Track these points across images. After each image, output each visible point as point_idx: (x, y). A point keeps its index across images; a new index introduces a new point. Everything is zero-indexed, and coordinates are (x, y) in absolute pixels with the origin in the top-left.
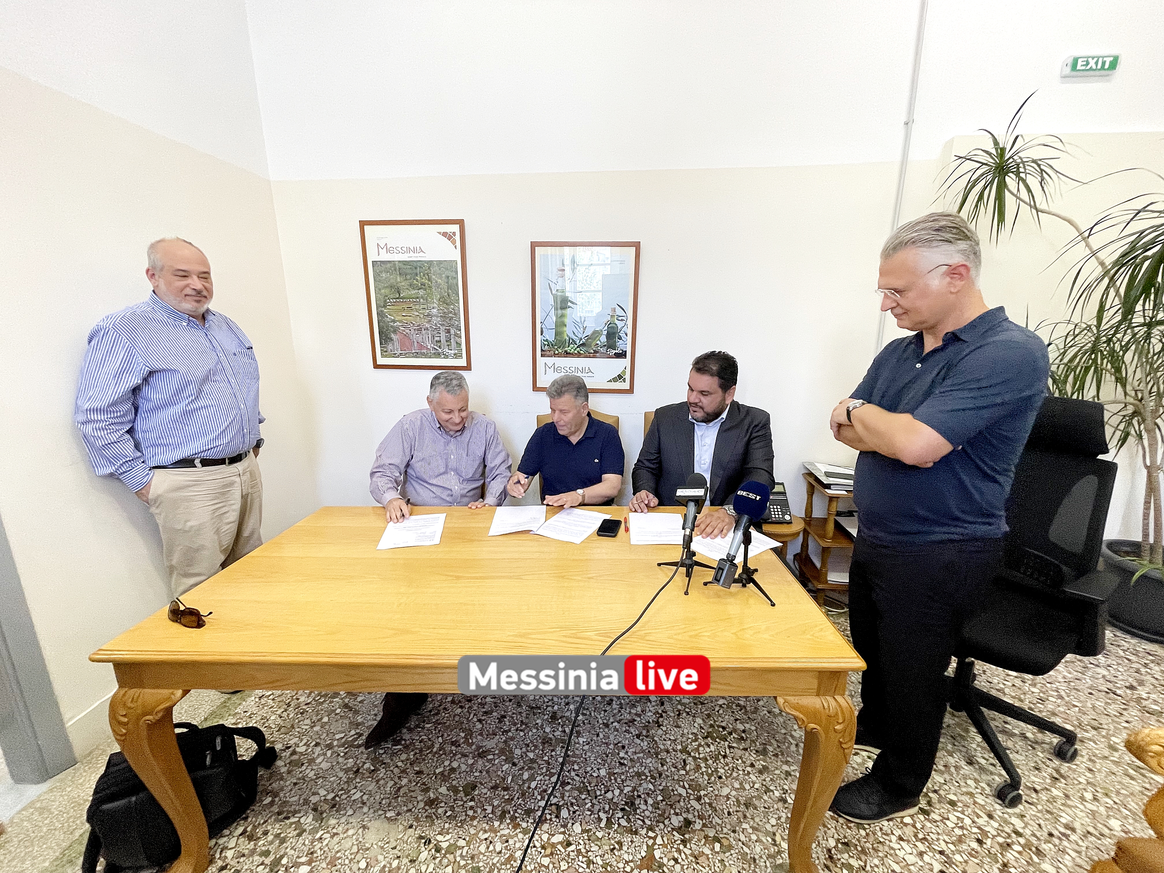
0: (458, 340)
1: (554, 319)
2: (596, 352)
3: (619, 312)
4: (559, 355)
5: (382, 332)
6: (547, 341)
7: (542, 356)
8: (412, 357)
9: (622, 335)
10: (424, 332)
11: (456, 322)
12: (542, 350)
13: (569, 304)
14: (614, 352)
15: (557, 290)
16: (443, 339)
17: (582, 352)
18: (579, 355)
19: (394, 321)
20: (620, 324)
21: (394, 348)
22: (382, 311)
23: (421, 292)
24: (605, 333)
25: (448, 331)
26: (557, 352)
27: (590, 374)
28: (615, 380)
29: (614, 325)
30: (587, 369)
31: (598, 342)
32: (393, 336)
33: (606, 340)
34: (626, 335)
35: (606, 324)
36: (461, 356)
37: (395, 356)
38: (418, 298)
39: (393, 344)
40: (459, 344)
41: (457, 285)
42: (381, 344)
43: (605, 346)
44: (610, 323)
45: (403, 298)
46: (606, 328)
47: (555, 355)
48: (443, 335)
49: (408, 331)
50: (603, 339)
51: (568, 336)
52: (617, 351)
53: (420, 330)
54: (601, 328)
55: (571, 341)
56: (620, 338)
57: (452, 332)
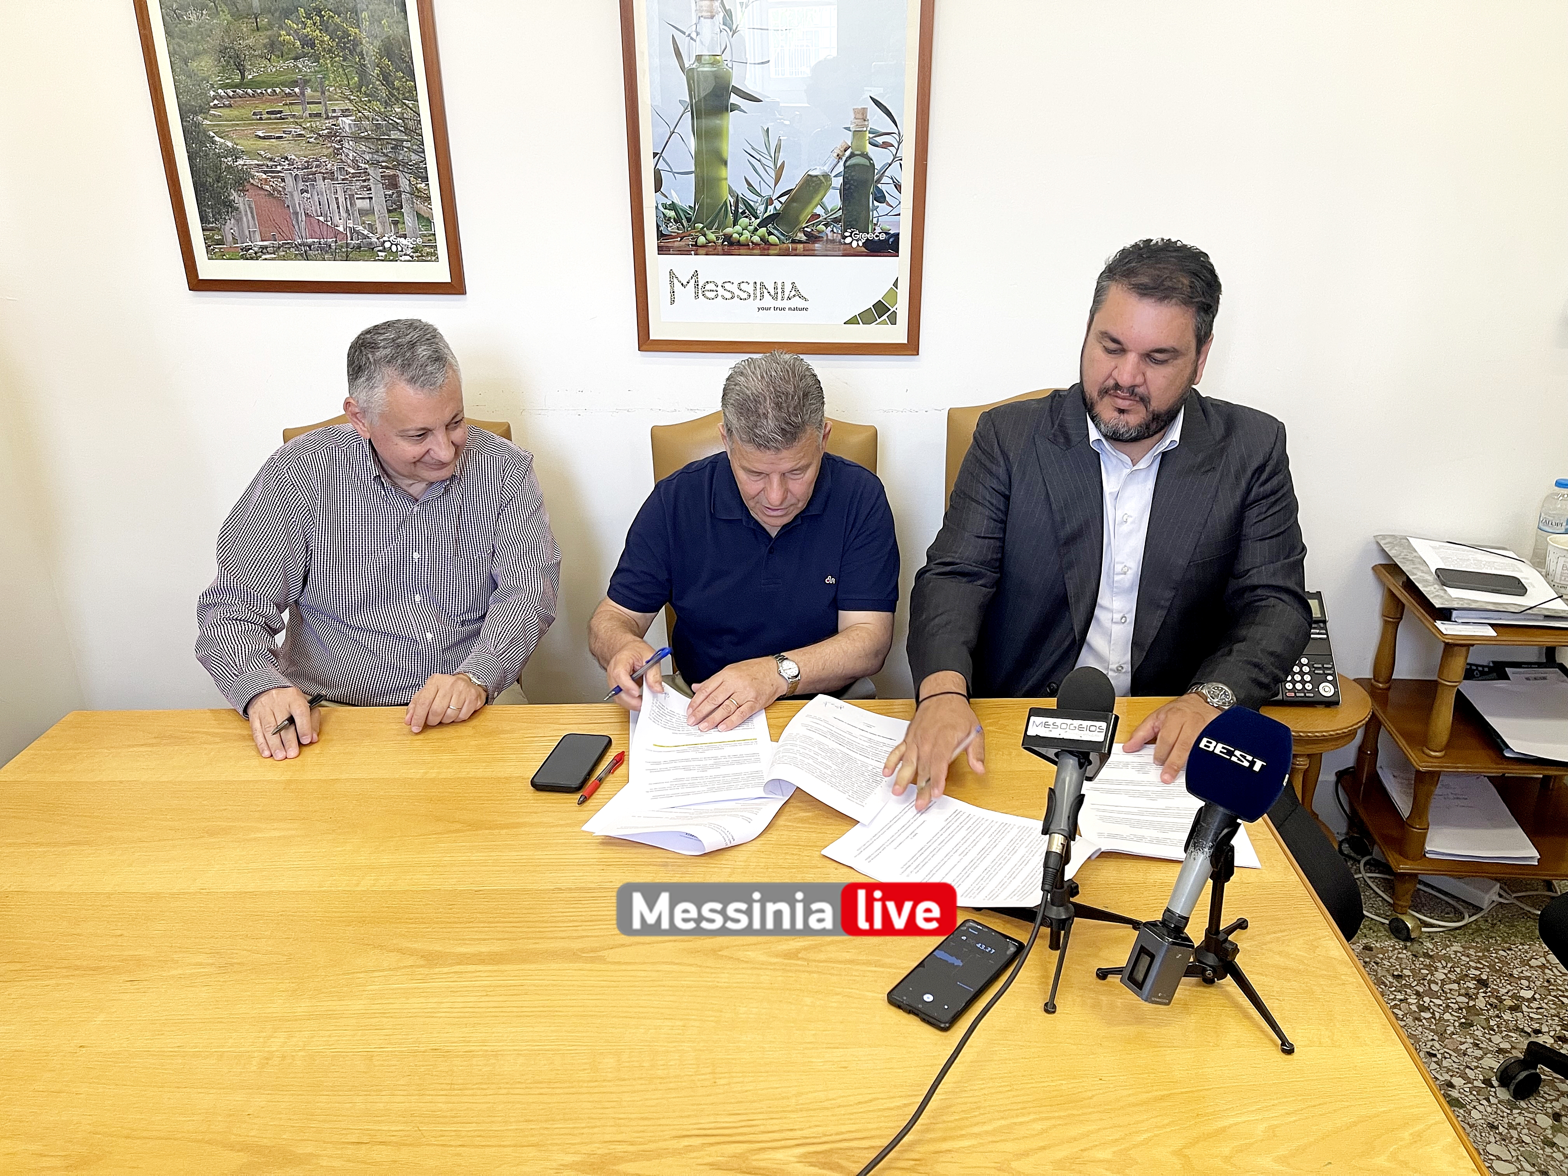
0: (422, 207)
1: (692, 142)
2: (812, 238)
3: (877, 120)
4: (709, 249)
5: (203, 185)
6: (673, 207)
7: (662, 250)
8: (295, 258)
9: (886, 187)
10: (321, 184)
11: (414, 157)
12: (660, 235)
13: (734, 99)
14: (864, 236)
15: (699, 58)
16: (379, 204)
17: (772, 239)
18: (764, 248)
19: (235, 154)
20: (880, 158)
21: (241, 231)
22: (198, 125)
23: (306, 66)
24: (838, 182)
25: (392, 183)
26: (702, 240)
27: (797, 302)
28: (865, 318)
29: (865, 162)
30: (788, 288)
31: (819, 210)
32: (234, 196)
33: (839, 204)
34: (898, 187)
35: (839, 157)
36: (433, 256)
37: (246, 254)
38: (295, 83)
39: (239, 221)
40: (426, 221)
41: (407, 43)
42: (203, 219)
43: (836, 221)
44: (852, 155)
45: (253, 84)
46: (840, 168)
47: (696, 249)
48: (379, 193)
49: (274, 183)
50: (833, 200)
51: (731, 191)
52: (870, 236)
53: (309, 179)
54: (826, 169)
55: (741, 206)
56: (881, 198)
57: (404, 183)
